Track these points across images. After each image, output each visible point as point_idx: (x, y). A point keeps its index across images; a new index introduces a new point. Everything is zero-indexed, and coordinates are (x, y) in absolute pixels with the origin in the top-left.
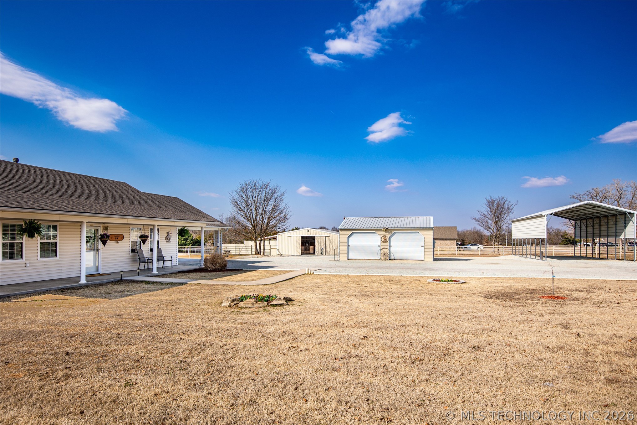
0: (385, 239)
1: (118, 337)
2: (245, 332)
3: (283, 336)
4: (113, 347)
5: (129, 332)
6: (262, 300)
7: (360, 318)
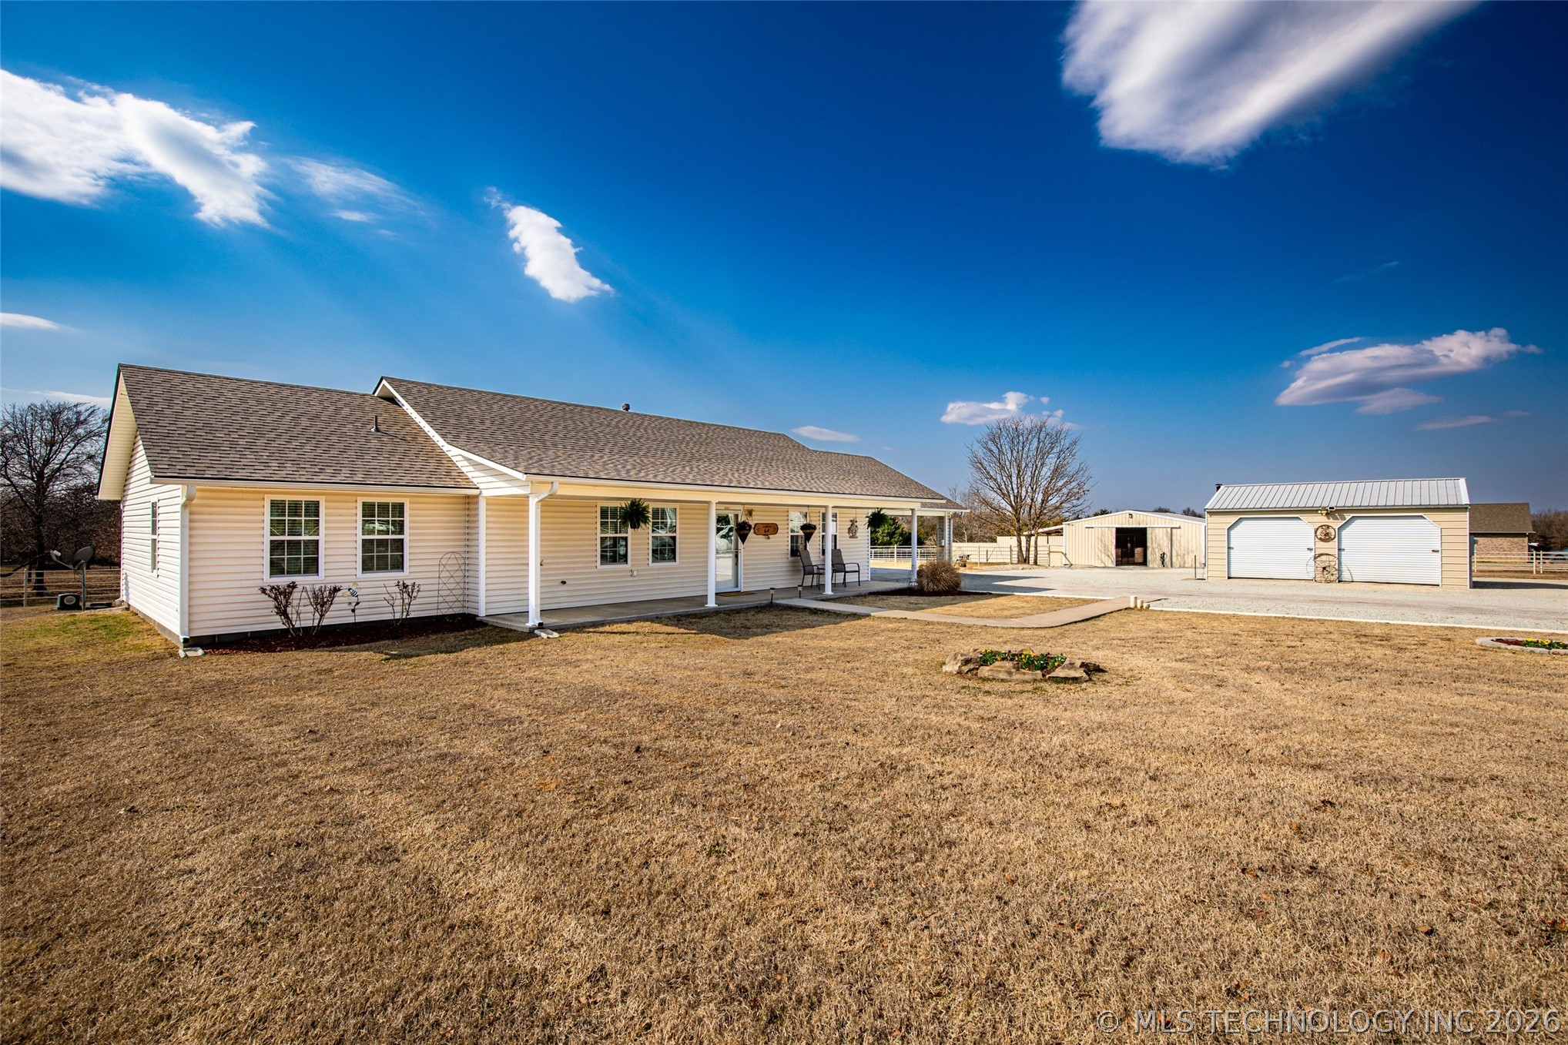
0: (1327, 534)
1: (734, 723)
2: (989, 744)
3: (1081, 767)
4: (719, 745)
5: (754, 715)
6: (1031, 664)
7: (1296, 738)
